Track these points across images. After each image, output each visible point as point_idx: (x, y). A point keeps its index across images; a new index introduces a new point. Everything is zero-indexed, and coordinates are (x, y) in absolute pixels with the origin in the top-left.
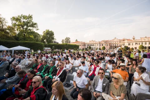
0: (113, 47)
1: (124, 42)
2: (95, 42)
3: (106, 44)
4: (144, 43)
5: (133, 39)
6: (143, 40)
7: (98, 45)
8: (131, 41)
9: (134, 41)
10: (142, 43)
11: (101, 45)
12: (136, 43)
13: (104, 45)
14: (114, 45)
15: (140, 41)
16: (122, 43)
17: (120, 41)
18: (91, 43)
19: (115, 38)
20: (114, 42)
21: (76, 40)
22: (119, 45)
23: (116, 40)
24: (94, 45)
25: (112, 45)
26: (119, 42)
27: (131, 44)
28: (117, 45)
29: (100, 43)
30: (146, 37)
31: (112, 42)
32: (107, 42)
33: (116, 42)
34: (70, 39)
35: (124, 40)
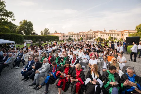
0: (89, 38)
1: (97, 33)
2: (73, 34)
3: (83, 35)
4: (111, 34)
5: (104, 31)
6: (111, 32)
7: (76, 36)
8: (102, 33)
9: (105, 33)
10: (110, 35)
11: (79, 36)
12: (106, 35)
13: (81, 37)
14: (90, 36)
15: (109, 33)
16: (96, 35)
17: (95, 32)
18: (70, 34)
19: (91, 30)
20: (90, 34)
21: (56, 32)
22: (94, 36)
23: (91, 32)
24: (73, 36)
25: (88, 36)
26: (93, 33)
27: (103, 35)
28: (92, 36)
29: (78, 34)
30: (113, 30)
31: (88, 34)
32: (84, 34)
33: (92, 34)
34: (49, 30)
35: (97, 32)
